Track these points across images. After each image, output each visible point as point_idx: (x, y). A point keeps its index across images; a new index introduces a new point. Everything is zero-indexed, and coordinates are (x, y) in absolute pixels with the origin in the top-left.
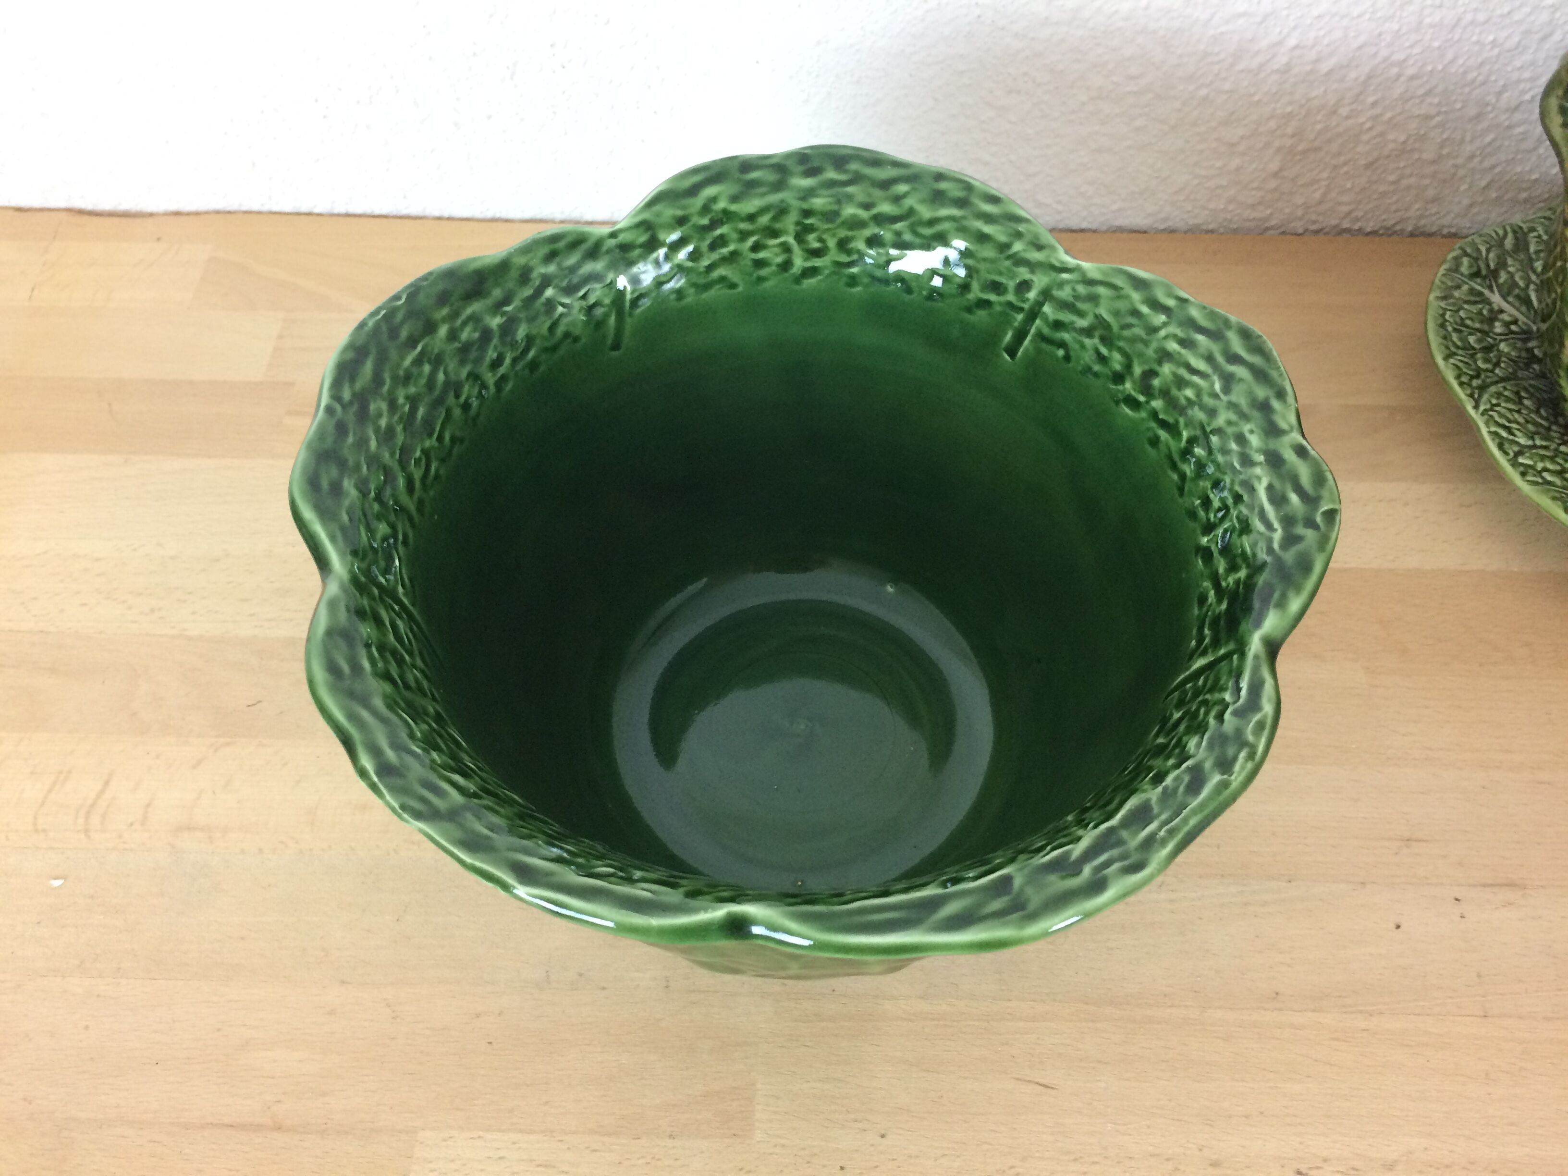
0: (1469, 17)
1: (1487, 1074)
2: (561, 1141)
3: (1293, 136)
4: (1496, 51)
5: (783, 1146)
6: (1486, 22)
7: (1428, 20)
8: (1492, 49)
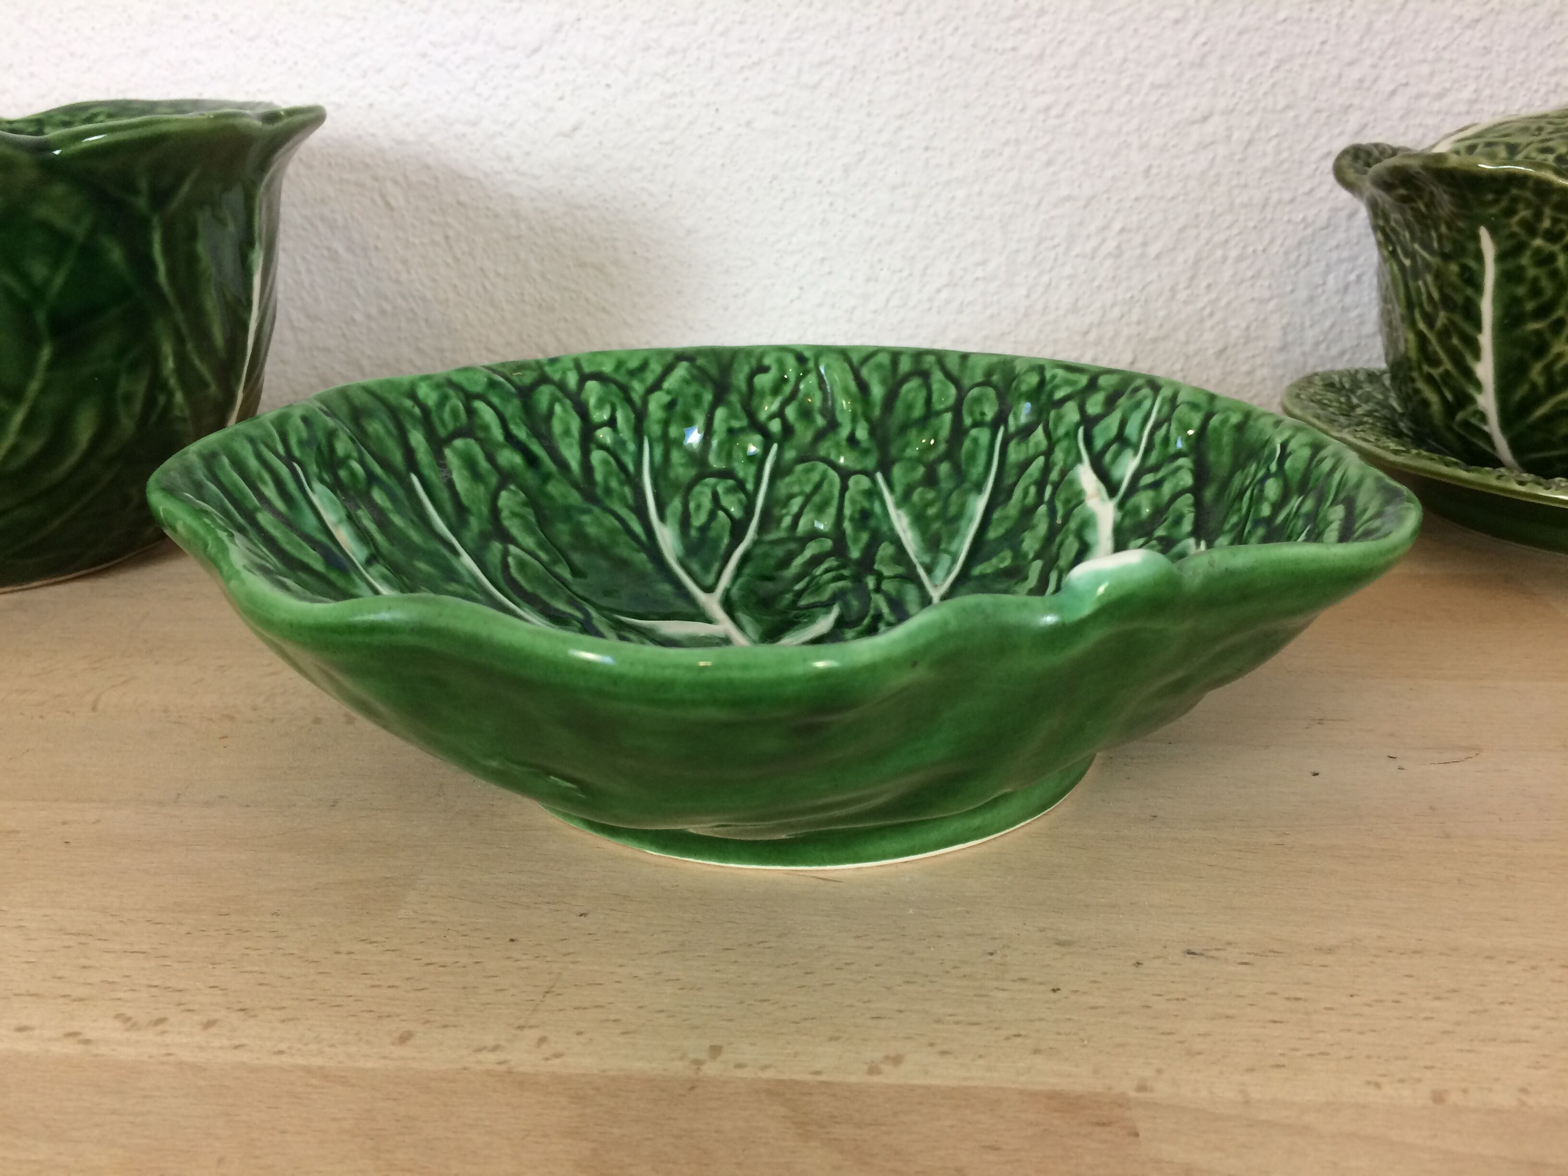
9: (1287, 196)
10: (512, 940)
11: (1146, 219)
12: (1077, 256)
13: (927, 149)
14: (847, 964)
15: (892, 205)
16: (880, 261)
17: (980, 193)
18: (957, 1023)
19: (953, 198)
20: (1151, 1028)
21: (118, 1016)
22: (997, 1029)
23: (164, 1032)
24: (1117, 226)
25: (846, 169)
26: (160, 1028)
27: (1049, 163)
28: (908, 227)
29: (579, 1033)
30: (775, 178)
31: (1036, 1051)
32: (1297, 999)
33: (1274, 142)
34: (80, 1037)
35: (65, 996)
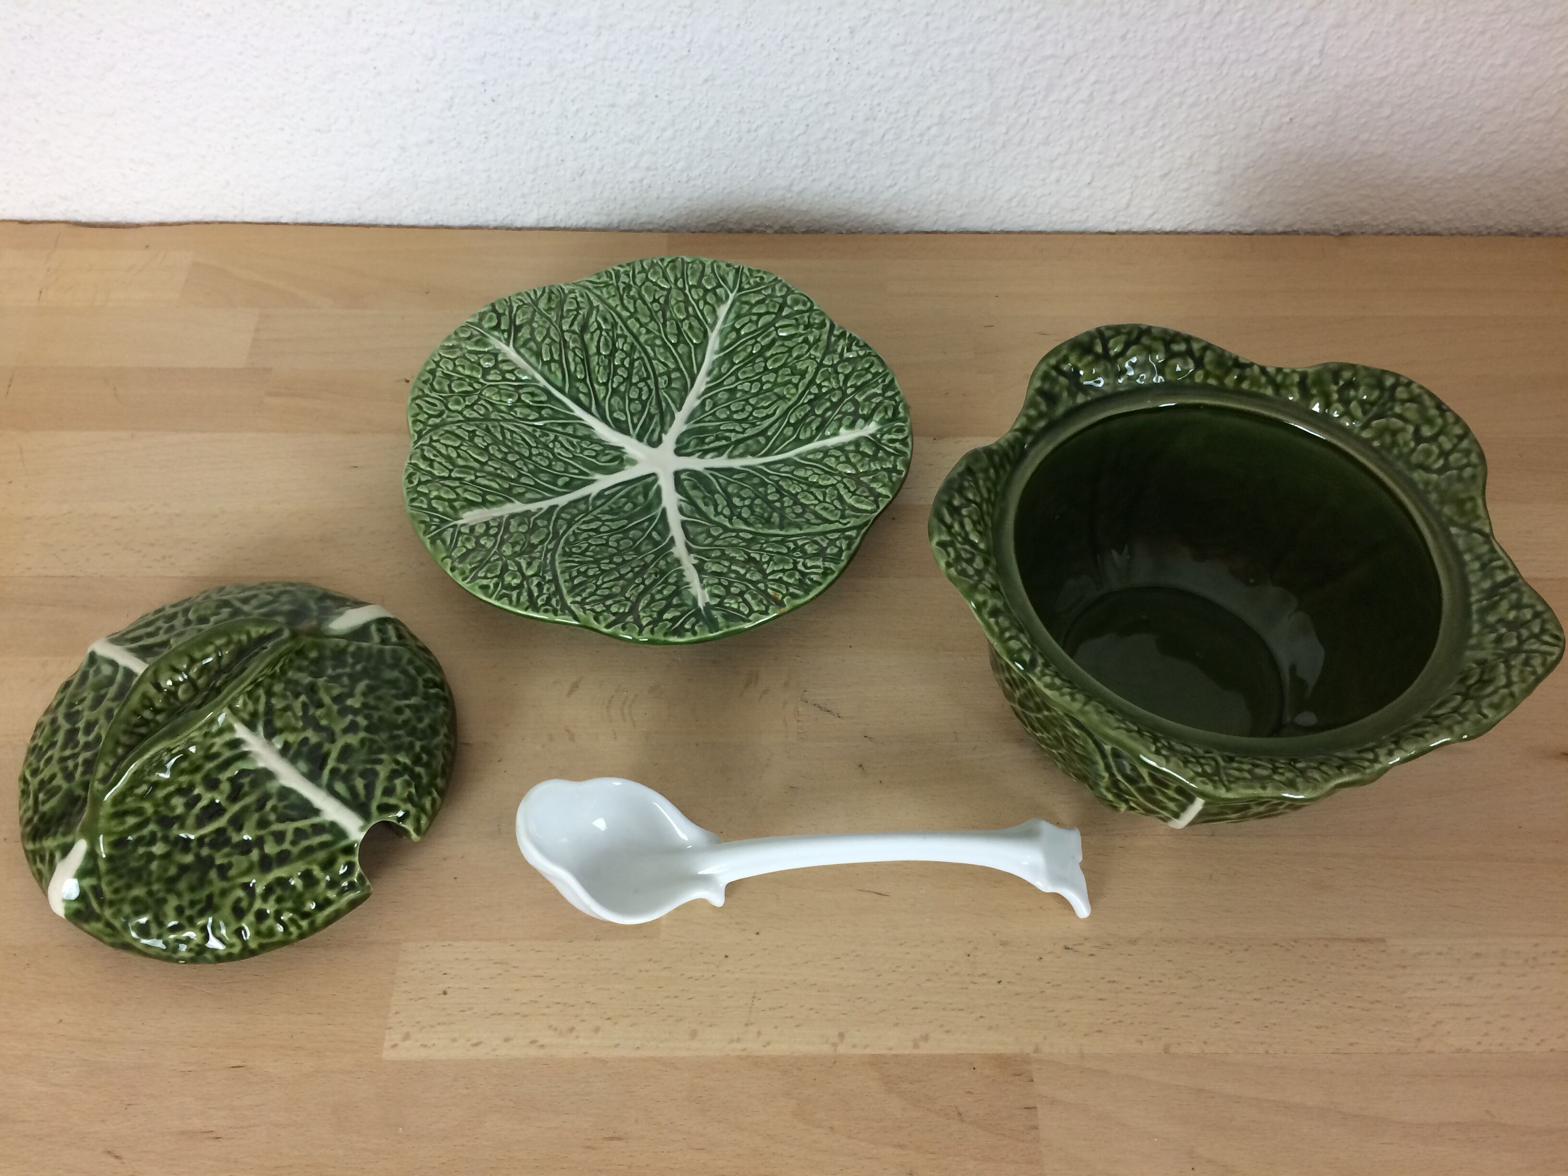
0: (1233, 56)
1: (1211, 876)
2: (512, 945)
3: (1100, 153)
4: (1257, 83)
5: (682, 943)
6: (1248, 60)
7: (1200, 60)
8: (1254, 81)
9: (1243, 56)
10: (726, 956)
11: (1118, 73)
12: (1054, 102)
13: (928, 14)
14: (897, 967)
15: (892, 60)
16: (879, 104)
17: (973, 51)
18: (953, 1010)
19: (948, 55)
20: (1043, 1008)
21: (550, 1027)
22: (972, 1013)
23: (577, 1037)
24: (1092, 78)
25: (852, 31)
26: (574, 1034)
27: (1038, 28)
28: (906, 78)
29: (776, 1028)
30: (786, 37)
31: (990, 1028)
32: (1114, 982)
33: (1240, 13)
34: (537, 1044)
35: (517, 1014)
